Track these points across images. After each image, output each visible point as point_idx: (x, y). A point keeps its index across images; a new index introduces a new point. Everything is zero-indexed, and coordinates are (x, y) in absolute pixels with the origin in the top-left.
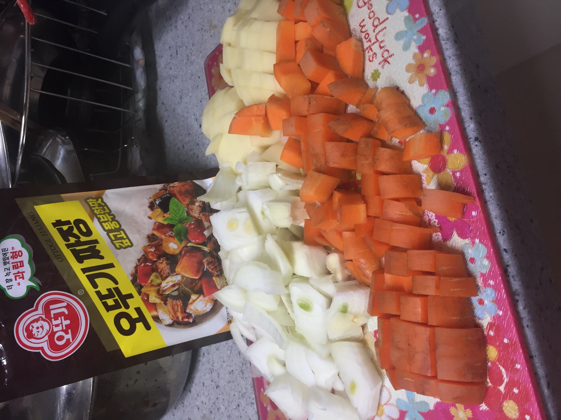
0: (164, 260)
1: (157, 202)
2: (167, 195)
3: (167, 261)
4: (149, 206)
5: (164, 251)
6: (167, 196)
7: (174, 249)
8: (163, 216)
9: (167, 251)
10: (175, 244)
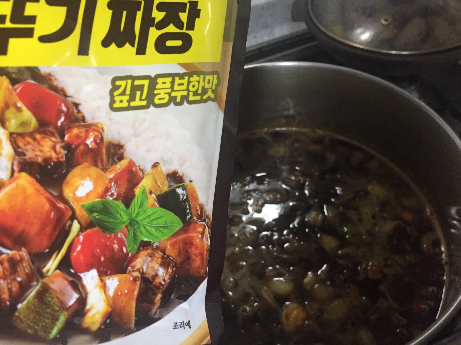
0: (60, 156)
1: (180, 191)
2: (190, 215)
3: (54, 163)
4: (177, 173)
5: (79, 164)
6: (188, 214)
7: (77, 189)
8: (153, 190)
9: (76, 171)
10: (88, 194)
